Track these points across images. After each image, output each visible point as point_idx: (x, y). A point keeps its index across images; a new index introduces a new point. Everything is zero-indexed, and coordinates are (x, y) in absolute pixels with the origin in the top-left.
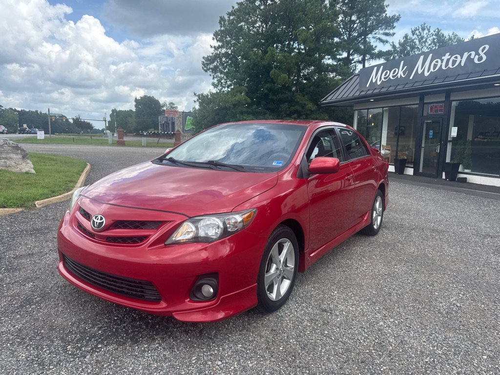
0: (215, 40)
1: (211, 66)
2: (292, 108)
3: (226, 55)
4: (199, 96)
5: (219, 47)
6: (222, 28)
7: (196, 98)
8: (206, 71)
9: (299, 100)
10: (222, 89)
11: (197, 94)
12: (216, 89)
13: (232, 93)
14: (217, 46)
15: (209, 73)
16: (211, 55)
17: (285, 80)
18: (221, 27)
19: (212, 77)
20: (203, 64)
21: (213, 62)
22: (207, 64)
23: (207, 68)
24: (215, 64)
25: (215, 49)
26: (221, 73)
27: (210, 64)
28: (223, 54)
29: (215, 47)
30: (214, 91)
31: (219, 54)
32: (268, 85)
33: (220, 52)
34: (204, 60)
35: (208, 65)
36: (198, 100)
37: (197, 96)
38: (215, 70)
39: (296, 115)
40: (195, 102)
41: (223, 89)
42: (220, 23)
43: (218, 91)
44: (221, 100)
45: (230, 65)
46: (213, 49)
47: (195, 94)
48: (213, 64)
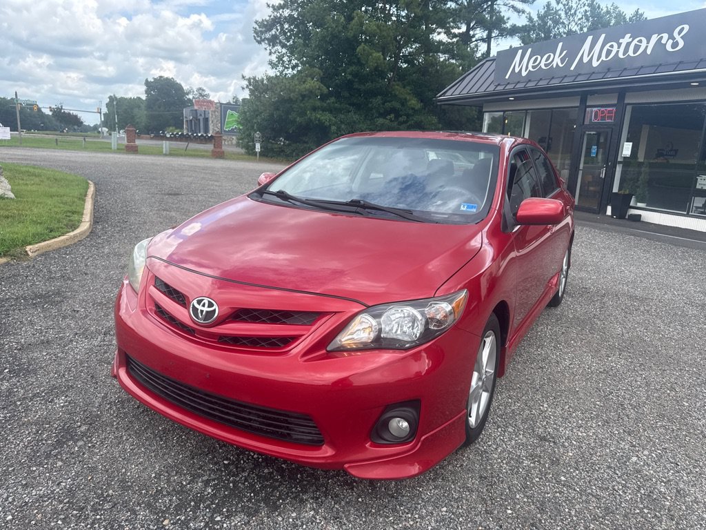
1: (268, 35)
2: (388, 105)
3: (291, 19)
4: (249, 80)
5: (280, 7)
7: (245, 83)
8: (259, 42)
9: (397, 93)
10: (283, 71)
11: (247, 77)
12: (274, 70)
13: (300, 77)
14: (277, 5)
15: (264, 45)
16: (268, 18)
17: (379, 62)
19: (268, 51)
20: (255, 32)
21: (271, 30)
22: (261, 31)
23: (261, 38)
24: (274, 33)
25: (274, 9)
26: (284, 46)
27: (266, 32)
28: (285, 18)
29: (273, 6)
30: (272, 73)
31: (280, 18)
32: (353, 68)
33: (281, 15)
34: (256, 26)
35: (262, 33)
36: (247, 87)
37: (246, 80)
38: (273, 41)
39: (392, 116)
40: (243, 88)
41: (286, 71)
43: (278, 74)
44: (283, 87)
45: (296, 35)
46: (271, 9)
47: (243, 77)
48: (270, 33)
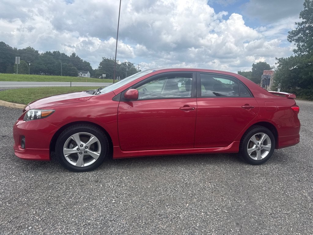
0: (302, 18)
1: (296, 38)
3: (309, 28)
4: (279, 59)
5: (303, 23)
6: (307, 9)
7: (277, 61)
8: (291, 42)
10: (300, 54)
11: (278, 58)
12: (296, 54)
13: (307, 57)
15: (293, 42)
16: (295, 29)
18: (305, 8)
19: (296, 45)
20: (288, 37)
21: (297, 35)
23: (292, 39)
24: (299, 36)
25: (299, 25)
27: (295, 36)
28: (307, 28)
29: (299, 24)
30: (294, 55)
31: (303, 28)
33: (304, 26)
34: (289, 34)
35: (292, 37)
36: (278, 63)
38: (298, 40)
40: (276, 64)
41: (302, 54)
42: (305, 4)
43: (297, 55)
44: (295, 61)
46: (297, 25)
47: (276, 58)
48: (297, 36)
